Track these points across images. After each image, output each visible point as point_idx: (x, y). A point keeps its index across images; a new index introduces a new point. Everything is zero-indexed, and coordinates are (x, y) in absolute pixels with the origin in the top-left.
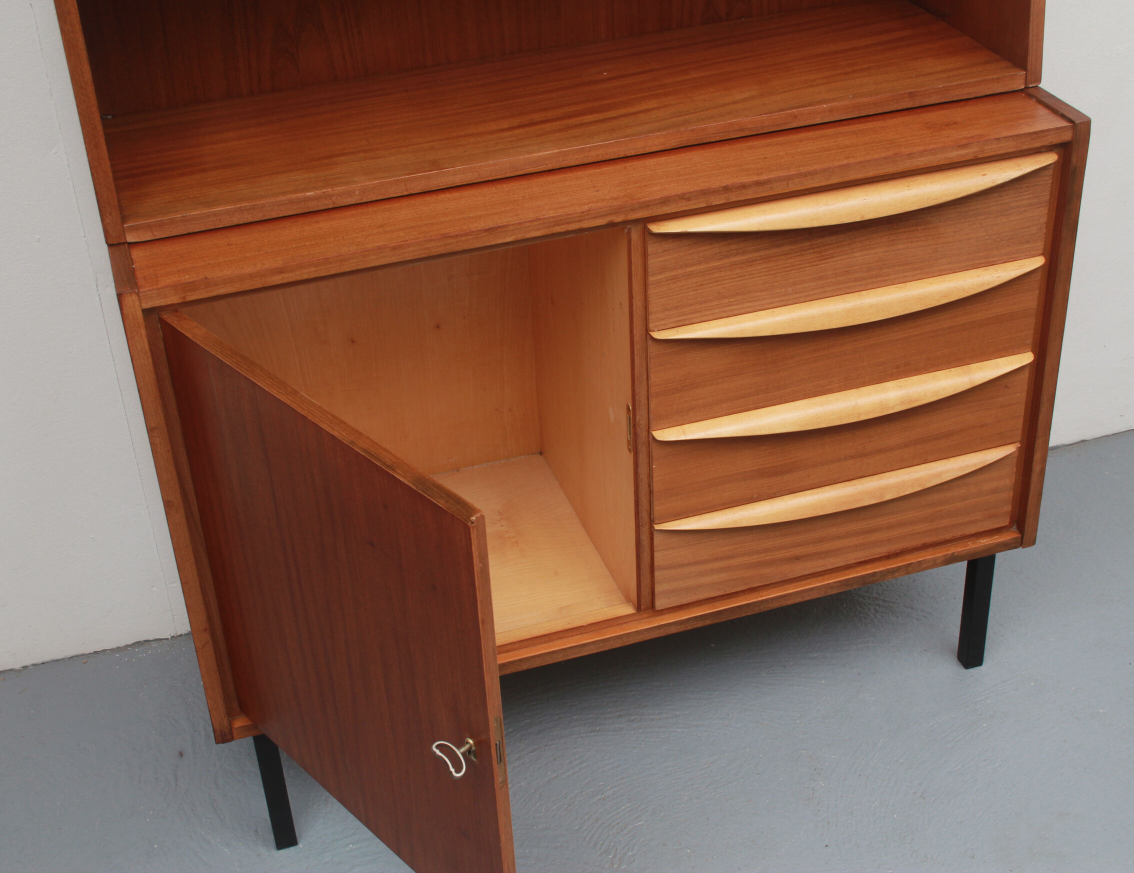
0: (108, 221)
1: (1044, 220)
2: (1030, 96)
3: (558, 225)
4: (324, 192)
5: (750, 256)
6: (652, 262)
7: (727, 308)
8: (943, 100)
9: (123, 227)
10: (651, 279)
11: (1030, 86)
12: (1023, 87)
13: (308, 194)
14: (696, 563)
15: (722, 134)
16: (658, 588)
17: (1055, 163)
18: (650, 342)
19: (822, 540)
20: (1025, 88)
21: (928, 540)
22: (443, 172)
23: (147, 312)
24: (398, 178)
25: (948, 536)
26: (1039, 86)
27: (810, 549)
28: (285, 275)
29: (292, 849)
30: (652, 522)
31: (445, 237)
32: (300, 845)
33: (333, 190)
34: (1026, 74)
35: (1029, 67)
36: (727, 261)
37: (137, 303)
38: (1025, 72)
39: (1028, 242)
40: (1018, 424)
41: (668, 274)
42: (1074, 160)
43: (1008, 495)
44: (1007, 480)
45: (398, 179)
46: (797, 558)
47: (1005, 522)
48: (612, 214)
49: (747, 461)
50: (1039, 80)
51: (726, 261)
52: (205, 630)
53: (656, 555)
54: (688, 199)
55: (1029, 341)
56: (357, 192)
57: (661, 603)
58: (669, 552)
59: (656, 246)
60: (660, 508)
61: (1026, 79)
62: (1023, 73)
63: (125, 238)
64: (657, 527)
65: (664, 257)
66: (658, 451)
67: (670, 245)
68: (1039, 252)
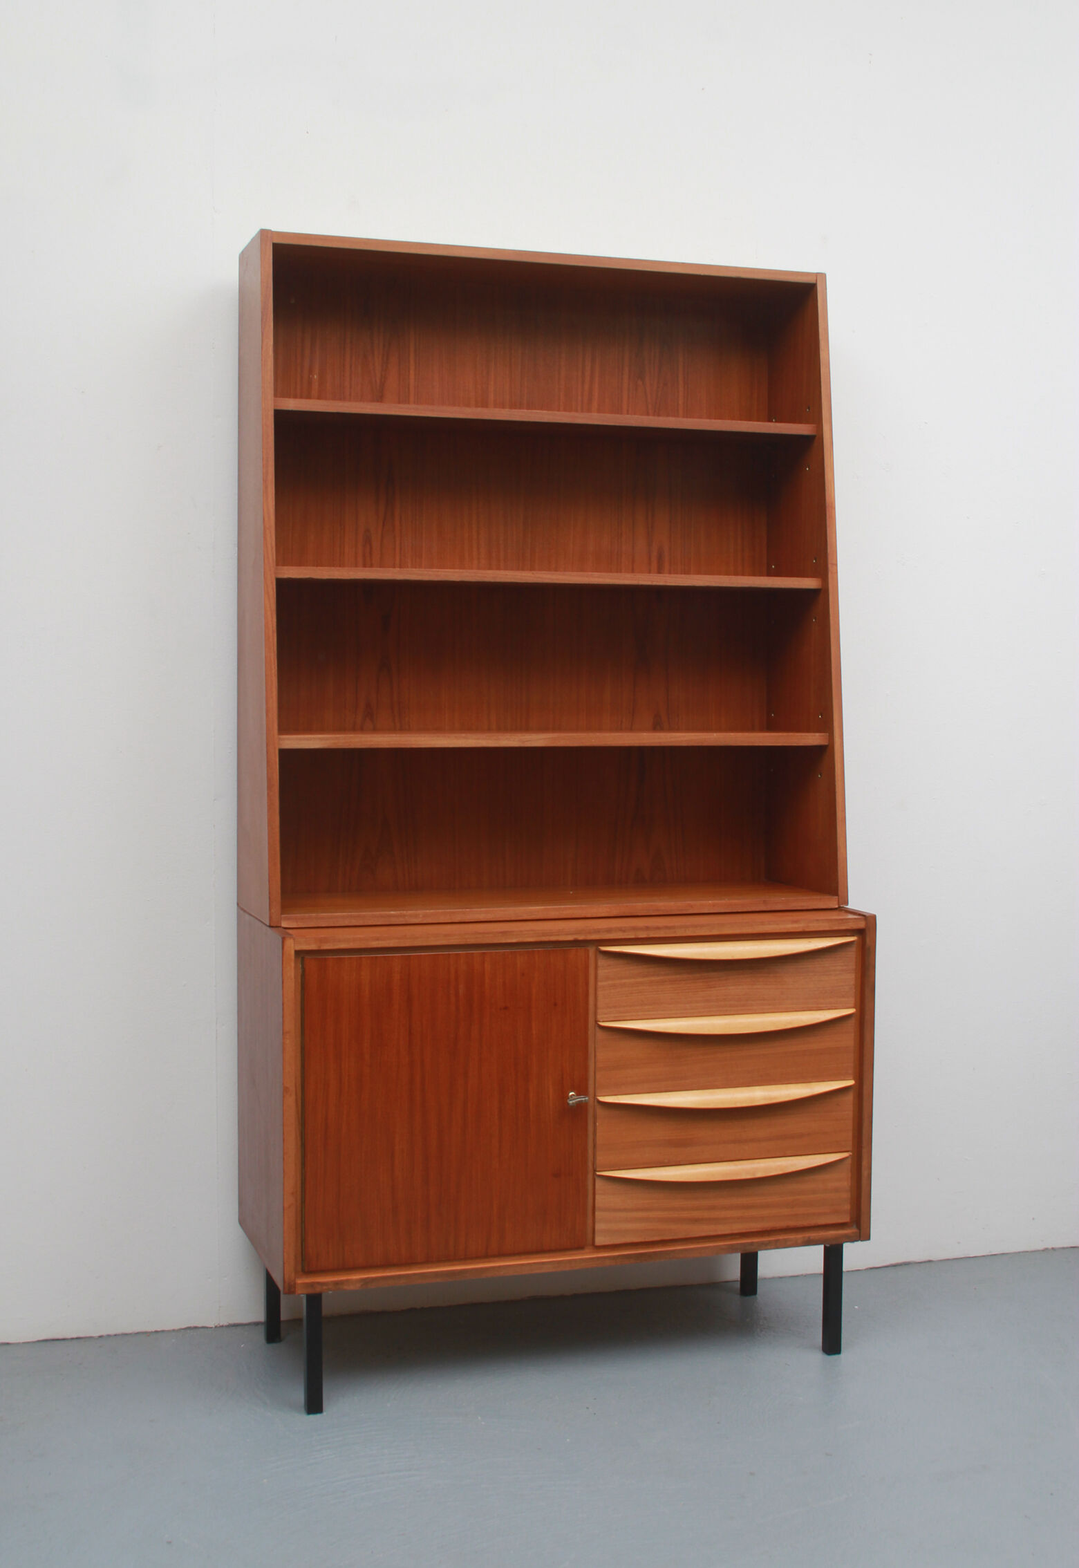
0: (273, 911)
1: (853, 982)
2: (841, 910)
3: (543, 936)
5: (661, 978)
6: (601, 972)
7: (646, 1013)
8: (784, 908)
9: (281, 916)
10: (600, 984)
11: (841, 906)
14: (625, 1210)
16: (598, 1226)
17: (852, 941)
18: (597, 1029)
19: (712, 1208)
21: (792, 1223)
23: (298, 953)
25: (805, 1223)
27: (706, 1214)
28: (380, 942)
29: (318, 1416)
30: (595, 1171)
32: (325, 1413)
35: (840, 894)
37: (293, 945)
39: (843, 997)
40: (849, 1135)
41: (610, 982)
42: (868, 940)
43: (846, 1195)
44: (844, 1183)
46: (696, 1221)
47: (846, 1218)
48: (576, 934)
49: (660, 1131)
50: (847, 904)
51: (646, 979)
52: (292, 1193)
53: (597, 1197)
54: (624, 931)
55: (850, 1071)
57: (599, 1240)
58: (604, 1198)
59: (602, 962)
60: (600, 1159)
61: (838, 901)
62: (837, 897)
63: (281, 923)
64: (598, 1173)
65: (606, 969)
66: (600, 1112)
67: (611, 962)
68: (852, 1005)
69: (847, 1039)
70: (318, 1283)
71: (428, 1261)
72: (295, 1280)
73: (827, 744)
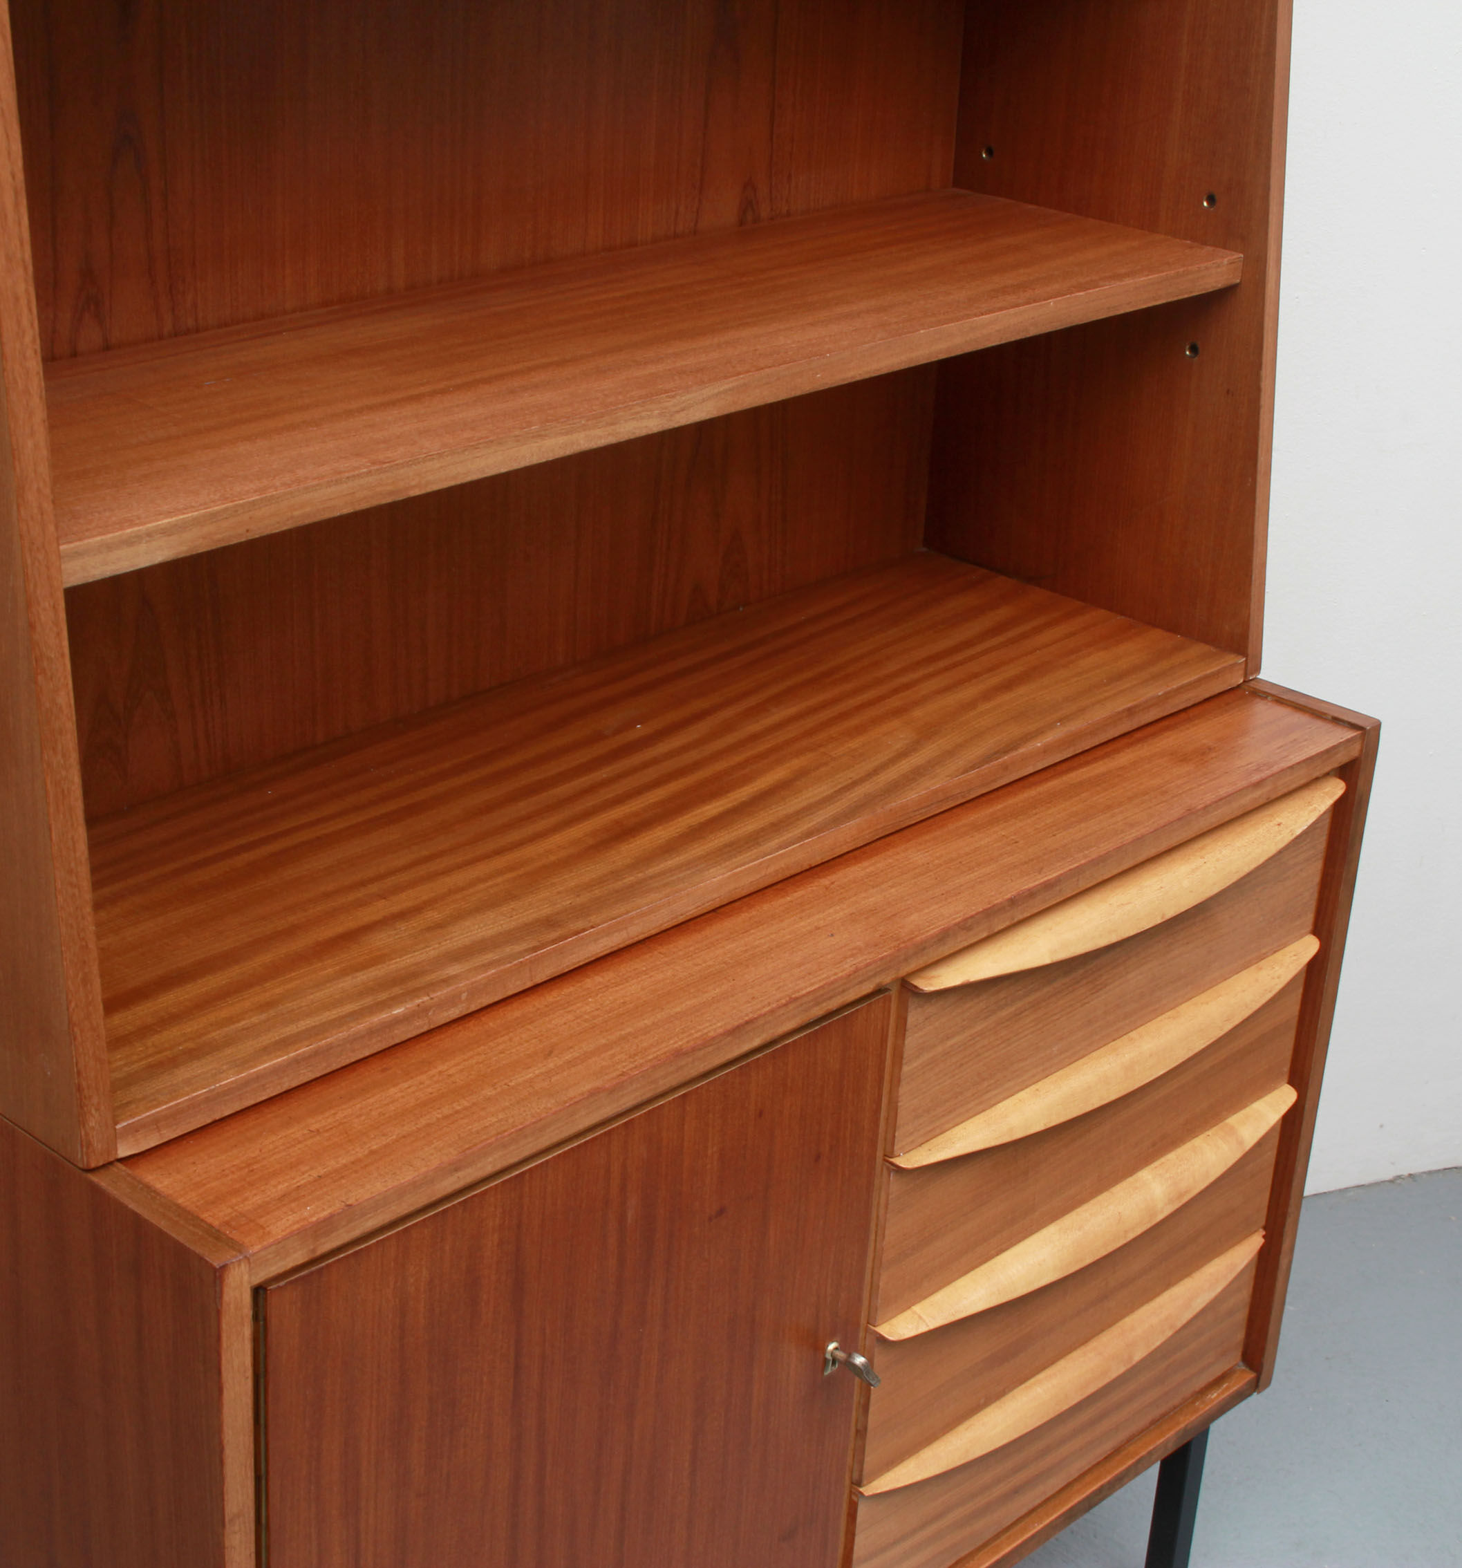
3: (817, 1005)
4: (418, 1005)
6: (910, 1042)
9: (115, 1129)
10: (907, 1068)
11: (1251, 678)
12: (1241, 681)
13: (395, 1012)
15: (924, 810)
17: (1339, 797)
20: (1244, 681)
22: (582, 938)
24: (521, 960)
26: (1258, 677)
30: (857, 1487)
31: (678, 1054)
33: (432, 999)
34: (1246, 661)
35: (1250, 651)
36: (992, 1020)
38: (1244, 659)
40: (1264, 1198)
43: (1241, 1315)
45: (521, 962)
47: (1234, 1360)
53: (856, 1542)
55: (1287, 1070)
56: (464, 996)
58: (872, 1533)
59: (917, 1013)
60: (869, 1460)
61: (1246, 669)
62: (1242, 659)
63: (115, 1152)
64: (865, 1494)
65: (924, 1030)
67: (933, 1008)
68: (1309, 930)
73: (1238, 281)
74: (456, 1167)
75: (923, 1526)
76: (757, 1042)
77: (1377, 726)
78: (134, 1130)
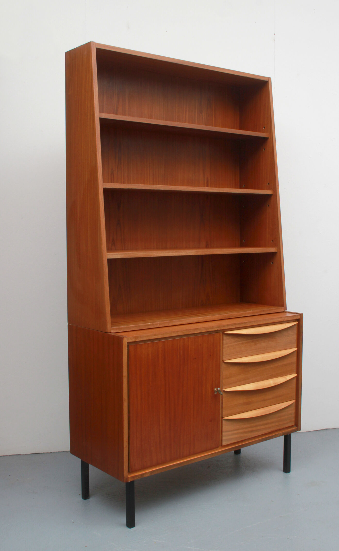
0: (108, 326)
1: (296, 338)
2: (285, 312)
4: (152, 324)
6: (224, 342)
9: (111, 328)
10: (224, 346)
12: (283, 311)
13: (149, 324)
14: (231, 431)
16: (224, 438)
17: (297, 324)
18: (223, 363)
19: (257, 426)
21: (279, 428)
25: (282, 427)
27: (255, 428)
29: (133, 529)
30: (222, 417)
35: (284, 306)
36: (238, 343)
37: (126, 340)
39: (293, 343)
40: (294, 394)
41: (227, 345)
42: (300, 323)
43: (294, 415)
44: (292, 411)
46: (252, 431)
47: (293, 424)
49: (241, 400)
50: (286, 310)
53: (223, 427)
54: (232, 325)
55: (295, 371)
56: (159, 324)
57: (224, 443)
58: (226, 427)
59: (225, 338)
60: (224, 413)
61: (284, 309)
62: (283, 307)
63: (111, 331)
64: (224, 418)
65: (227, 341)
66: (224, 395)
67: (228, 337)
68: (296, 347)
69: (294, 359)
70: (136, 476)
71: (171, 460)
72: (128, 476)
73: (277, 251)
74: (155, 335)
75: (235, 430)
76: (199, 332)
77: (302, 314)
78: (114, 329)
